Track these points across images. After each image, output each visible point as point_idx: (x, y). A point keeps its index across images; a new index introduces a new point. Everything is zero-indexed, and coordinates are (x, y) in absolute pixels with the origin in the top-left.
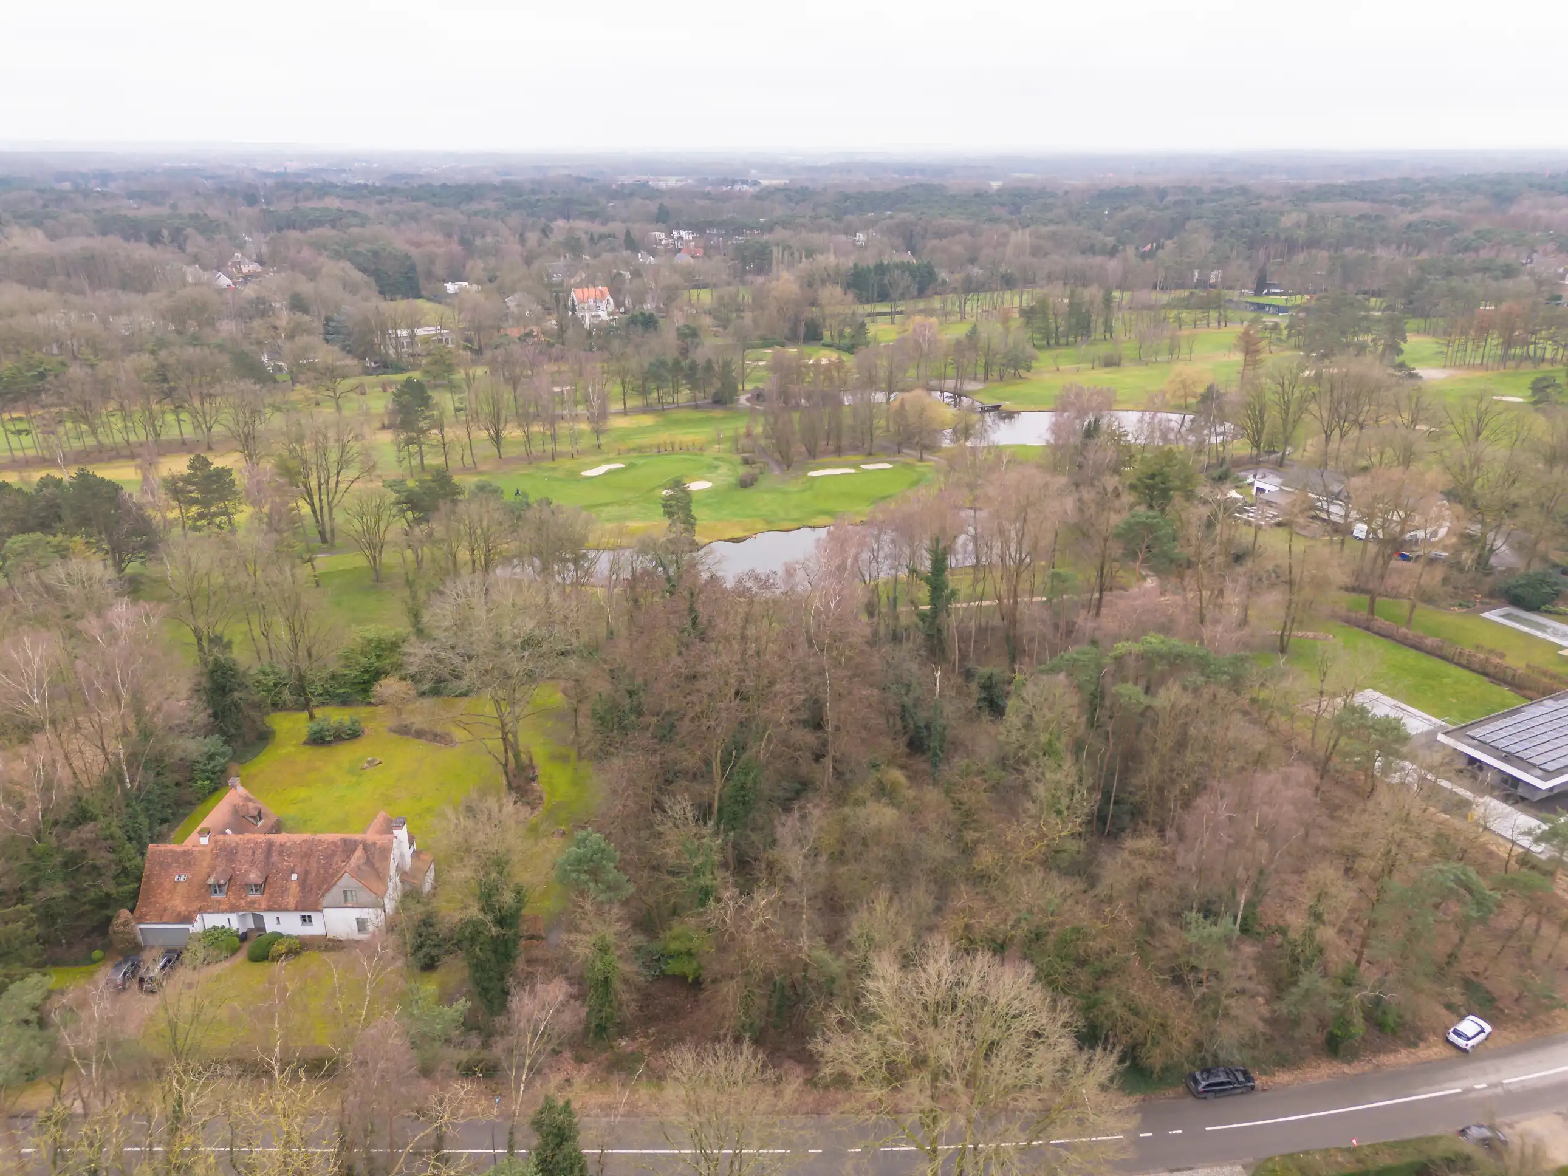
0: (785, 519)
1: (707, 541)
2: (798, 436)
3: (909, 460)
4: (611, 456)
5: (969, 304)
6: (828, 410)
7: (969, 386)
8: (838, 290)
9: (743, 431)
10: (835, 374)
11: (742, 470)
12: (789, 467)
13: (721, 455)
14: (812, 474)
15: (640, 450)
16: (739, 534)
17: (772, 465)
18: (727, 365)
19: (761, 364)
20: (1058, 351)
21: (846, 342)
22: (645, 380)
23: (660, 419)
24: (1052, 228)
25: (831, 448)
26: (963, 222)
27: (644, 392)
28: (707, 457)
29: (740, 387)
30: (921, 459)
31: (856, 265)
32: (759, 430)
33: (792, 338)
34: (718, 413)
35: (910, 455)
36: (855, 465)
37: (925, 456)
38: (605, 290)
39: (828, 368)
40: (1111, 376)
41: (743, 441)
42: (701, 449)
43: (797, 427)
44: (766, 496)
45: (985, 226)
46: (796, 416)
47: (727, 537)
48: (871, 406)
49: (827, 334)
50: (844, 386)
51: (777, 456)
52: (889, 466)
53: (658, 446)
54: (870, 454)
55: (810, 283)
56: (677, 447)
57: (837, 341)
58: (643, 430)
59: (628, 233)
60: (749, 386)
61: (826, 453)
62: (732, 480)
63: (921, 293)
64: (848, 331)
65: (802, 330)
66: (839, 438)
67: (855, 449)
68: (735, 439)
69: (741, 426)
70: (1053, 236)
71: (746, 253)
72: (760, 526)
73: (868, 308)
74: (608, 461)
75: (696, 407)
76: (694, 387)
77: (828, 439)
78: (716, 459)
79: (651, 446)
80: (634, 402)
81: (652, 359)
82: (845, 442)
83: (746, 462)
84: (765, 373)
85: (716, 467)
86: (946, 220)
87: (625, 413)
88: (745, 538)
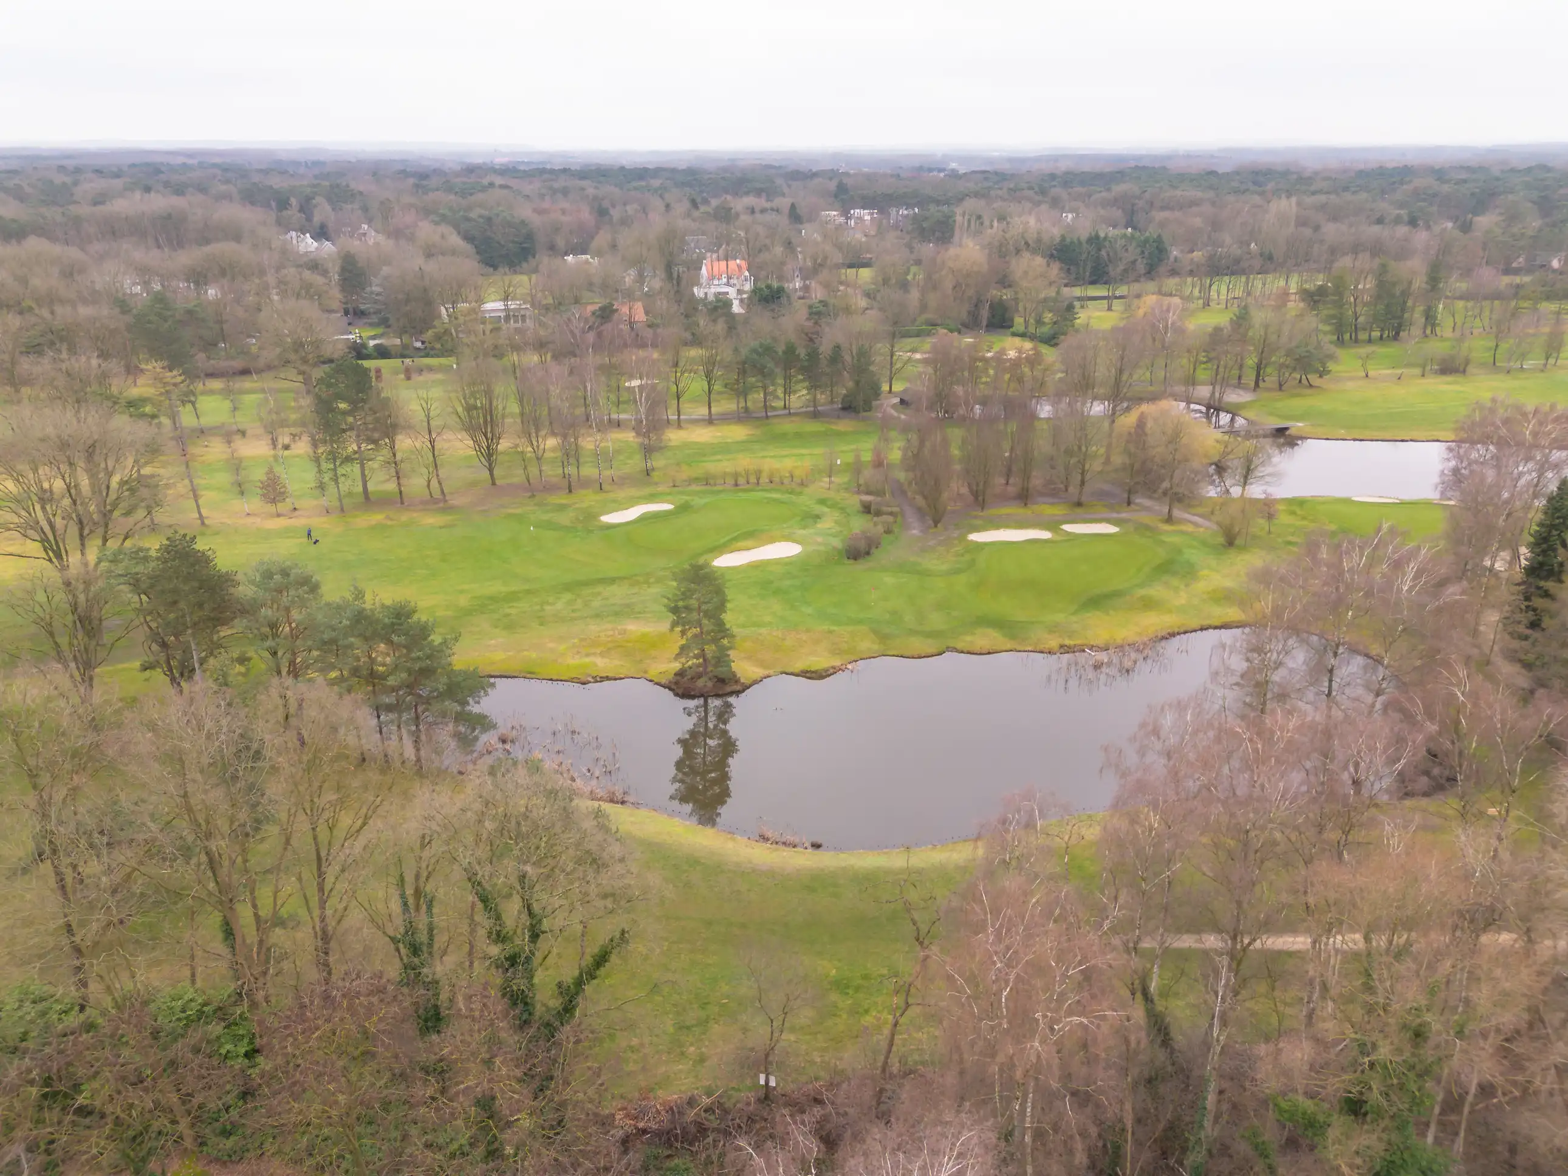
0: (913, 632)
1: (758, 672)
2: (957, 467)
3: (1145, 518)
4: (660, 489)
5: (1214, 287)
6: (1013, 426)
7: (1233, 397)
8: (1039, 261)
9: (867, 457)
10: (1026, 370)
11: (859, 524)
12: (936, 523)
13: (832, 494)
14: (974, 537)
15: (707, 480)
16: (820, 661)
17: (912, 518)
18: (863, 355)
19: (918, 356)
20: (1370, 349)
21: (1046, 330)
22: (743, 372)
23: (758, 432)
24: (1322, 198)
25: (1012, 490)
26: (1200, 194)
27: (741, 392)
28: (806, 500)
29: (885, 387)
30: (1169, 519)
31: (1063, 238)
32: (895, 455)
33: (970, 325)
34: (844, 425)
35: (1146, 511)
36: (1052, 525)
37: (1177, 513)
38: (744, 264)
39: (1016, 363)
40: (1457, 388)
41: (868, 473)
42: (802, 484)
43: (956, 452)
44: (889, 580)
45: (1231, 198)
46: (956, 434)
47: (799, 666)
48: (1083, 423)
49: (1019, 321)
50: (1039, 390)
51: (920, 501)
52: (1112, 529)
53: (736, 475)
54: (1079, 504)
55: (1002, 251)
56: (764, 479)
57: (1032, 329)
58: (724, 449)
59: (793, 206)
60: (898, 387)
61: (1004, 499)
62: (837, 543)
63: (1150, 272)
64: (1048, 317)
65: (985, 313)
66: (1026, 475)
67: (1053, 493)
68: (856, 468)
69: (865, 448)
70: (1323, 207)
71: (925, 225)
72: (867, 644)
73: (1077, 292)
74: (651, 498)
75: (815, 415)
76: (813, 387)
77: (1008, 474)
78: (822, 502)
79: (725, 475)
80: (725, 405)
81: (754, 344)
82: (1037, 481)
83: (867, 509)
84: (921, 368)
85: (818, 517)
86: (1178, 193)
87: (710, 421)
88: (832, 671)
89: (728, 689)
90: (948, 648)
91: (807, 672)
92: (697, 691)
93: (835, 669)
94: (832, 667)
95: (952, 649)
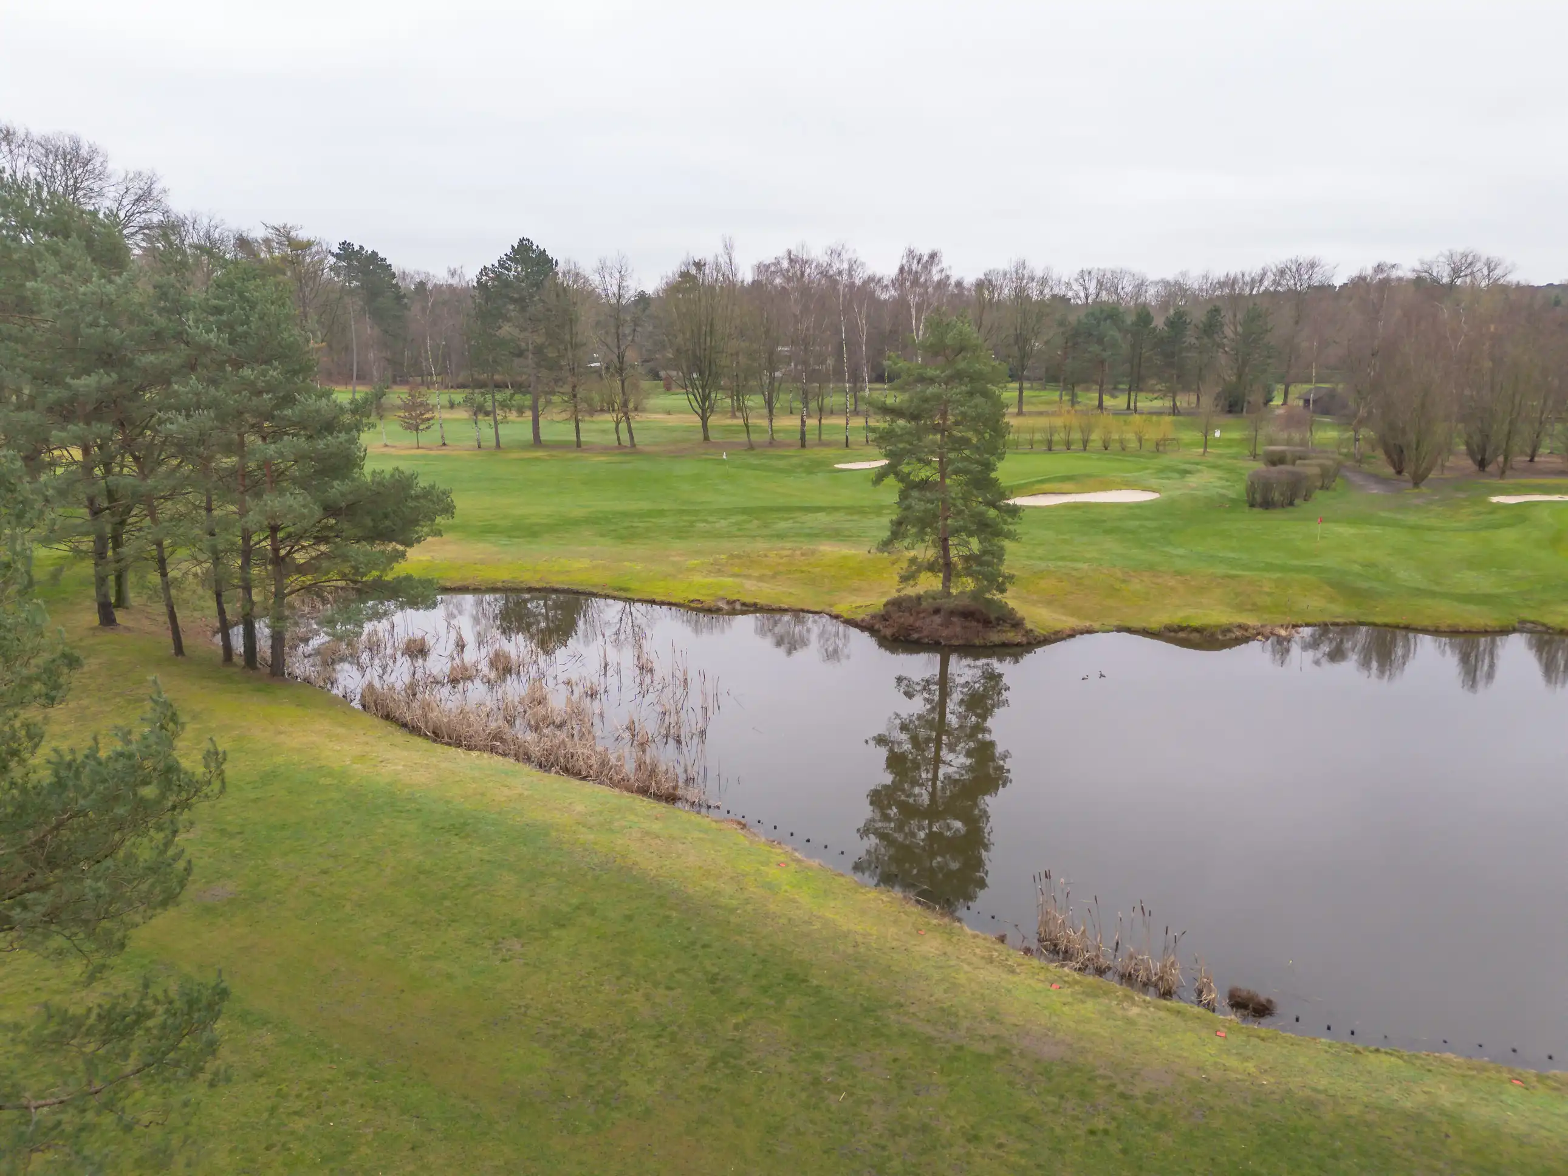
1: (1063, 618)
12: (1415, 484)
13: (1209, 459)
42: (1157, 451)
44: (1343, 530)
47: (1160, 619)
62: (1227, 492)
83: (1276, 462)
88: (1238, 633)
89: (995, 637)
90: (1523, 622)
91: (1182, 629)
92: (925, 633)
93: (1246, 630)
94: (1240, 626)
95: (1532, 622)
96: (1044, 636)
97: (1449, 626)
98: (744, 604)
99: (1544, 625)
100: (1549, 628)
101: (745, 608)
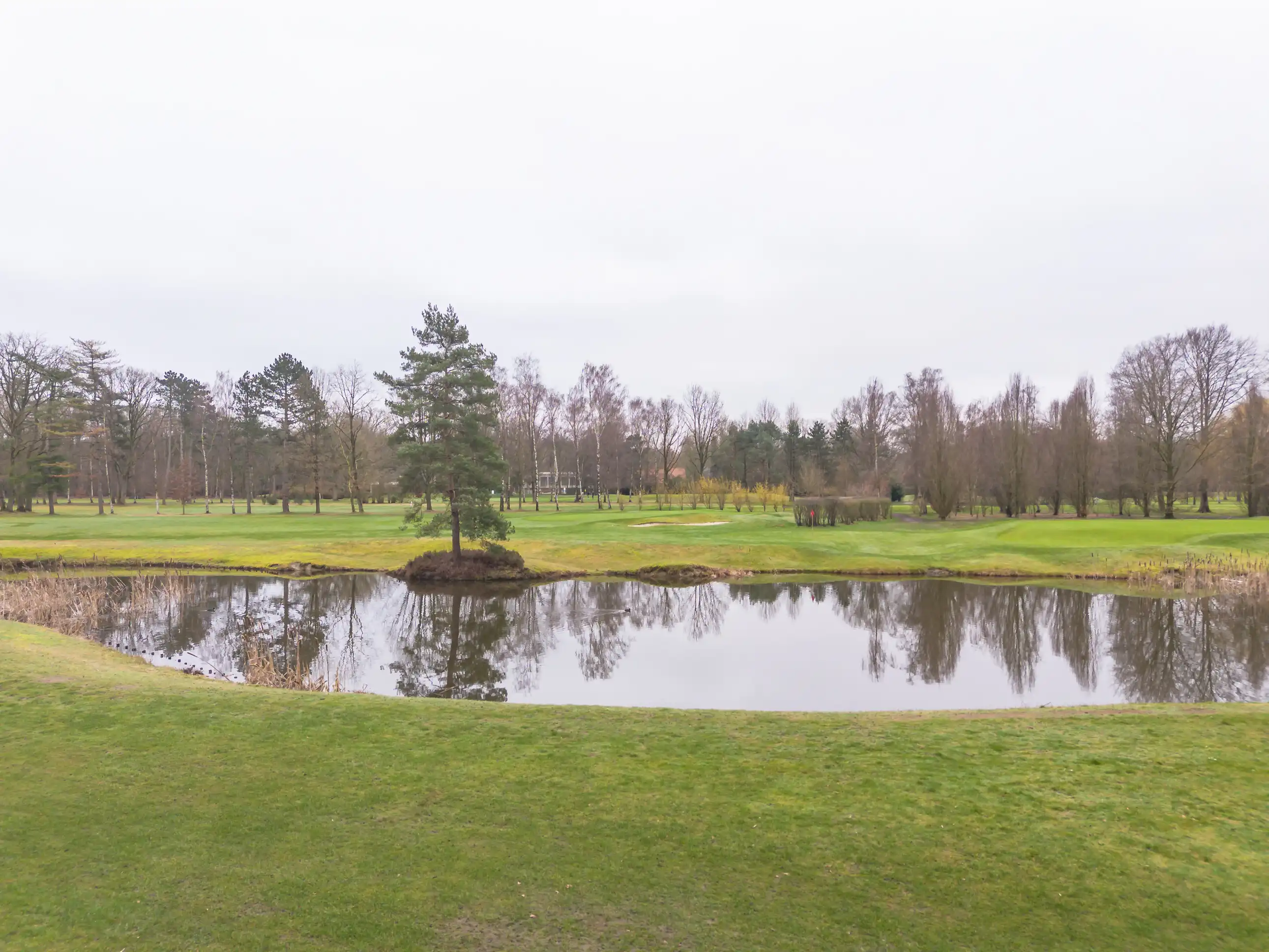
88: (697, 573)
91: (653, 569)
92: (438, 571)
93: (705, 571)
94: (699, 568)
95: (940, 569)
96: (538, 574)
97: (870, 570)
98: (314, 566)
99: (947, 570)
100: (950, 572)
101: (315, 570)
